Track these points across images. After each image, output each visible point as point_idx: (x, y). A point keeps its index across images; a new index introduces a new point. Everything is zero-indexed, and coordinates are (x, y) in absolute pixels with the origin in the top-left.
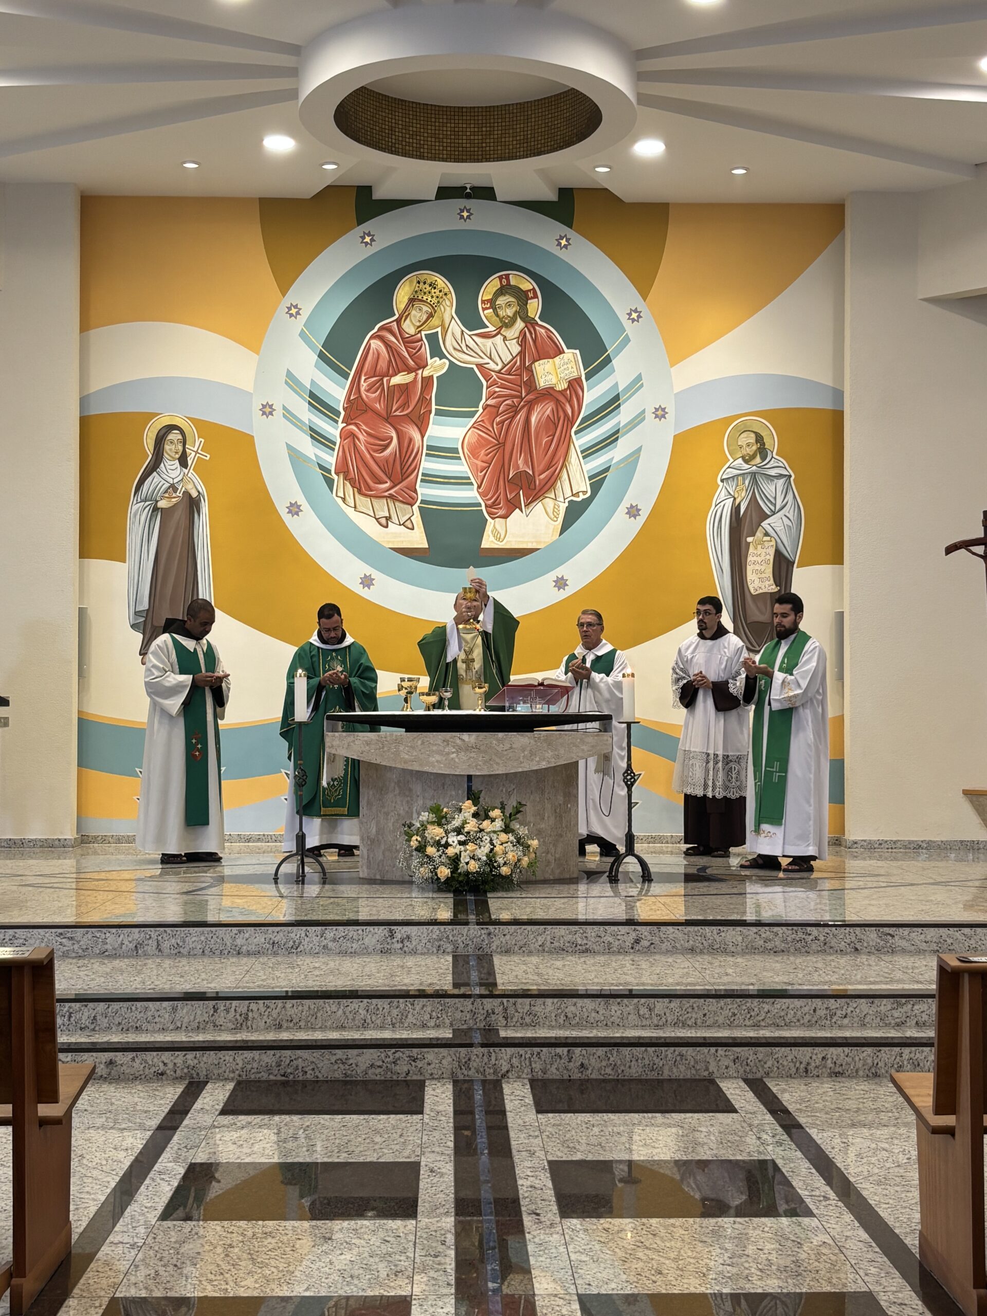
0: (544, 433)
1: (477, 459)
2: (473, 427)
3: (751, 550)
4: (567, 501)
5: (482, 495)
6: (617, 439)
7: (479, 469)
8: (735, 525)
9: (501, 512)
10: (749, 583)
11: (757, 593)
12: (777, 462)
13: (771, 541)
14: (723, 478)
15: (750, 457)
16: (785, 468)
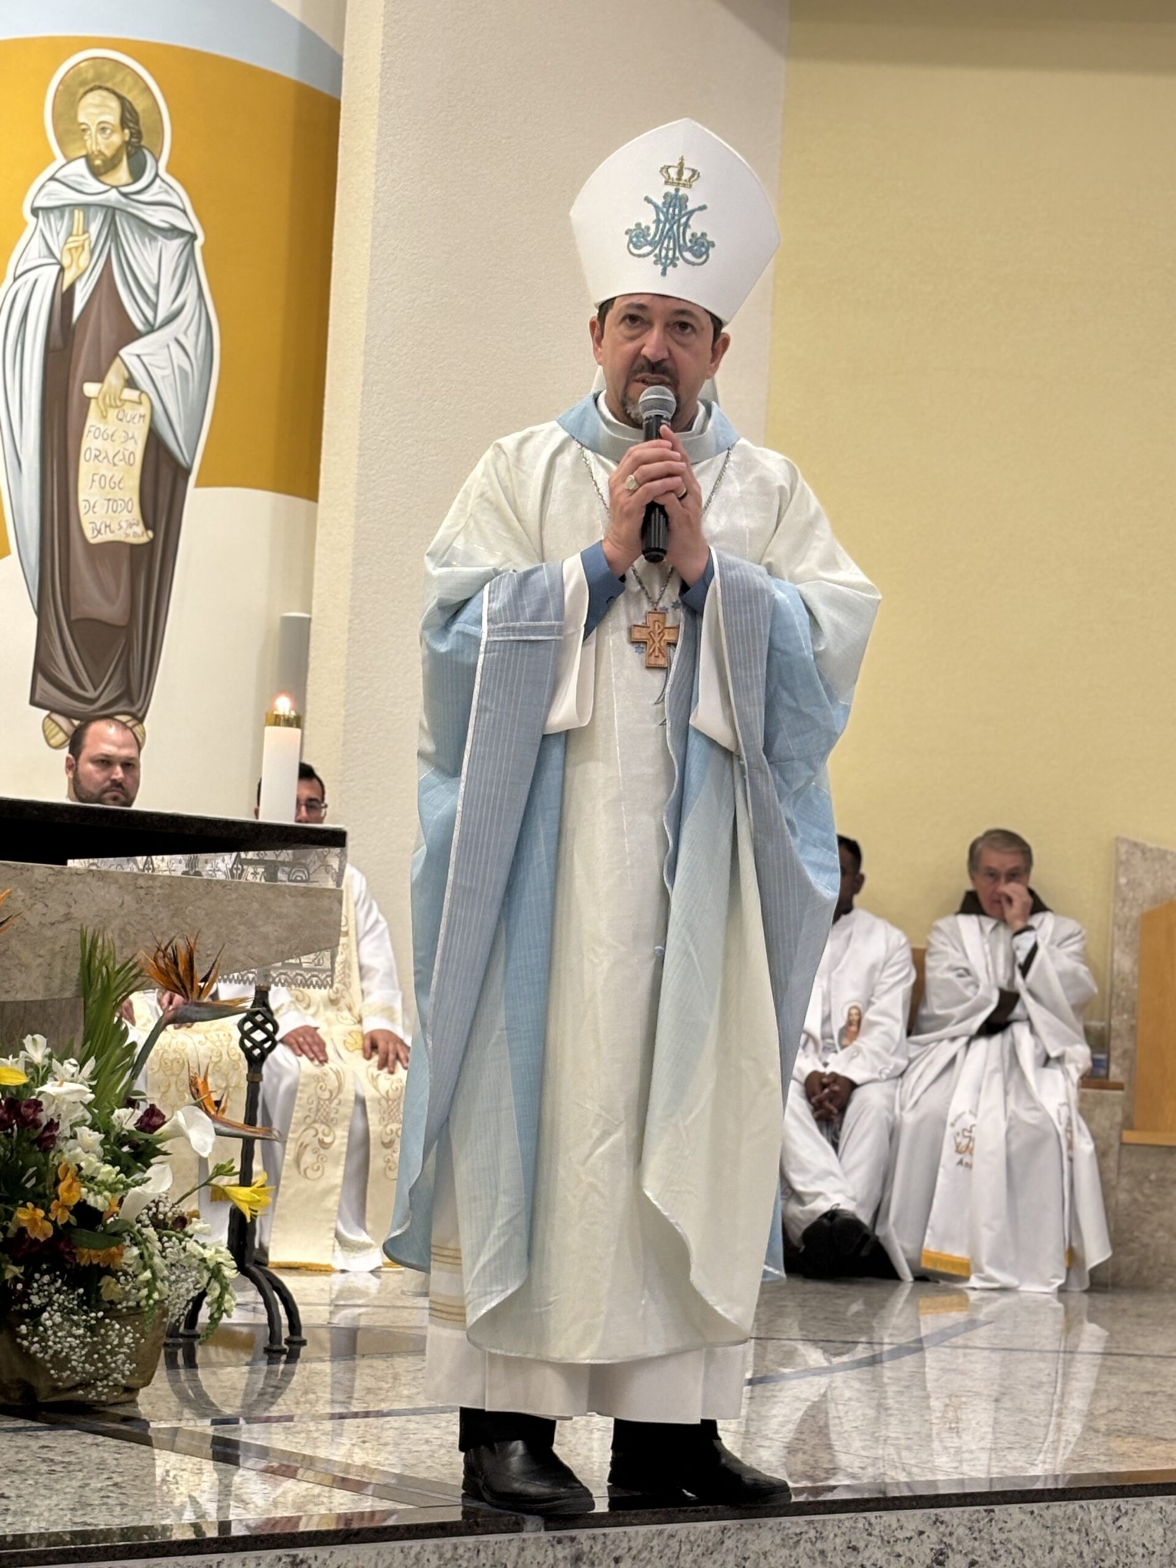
3: (93, 419)
8: (58, 342)
10: (82, 511)
11: (100, 539)
12: (167, 192)
13: (140, 403)
14: (37, 204)
15: (104, 161)
16: (184, 212)
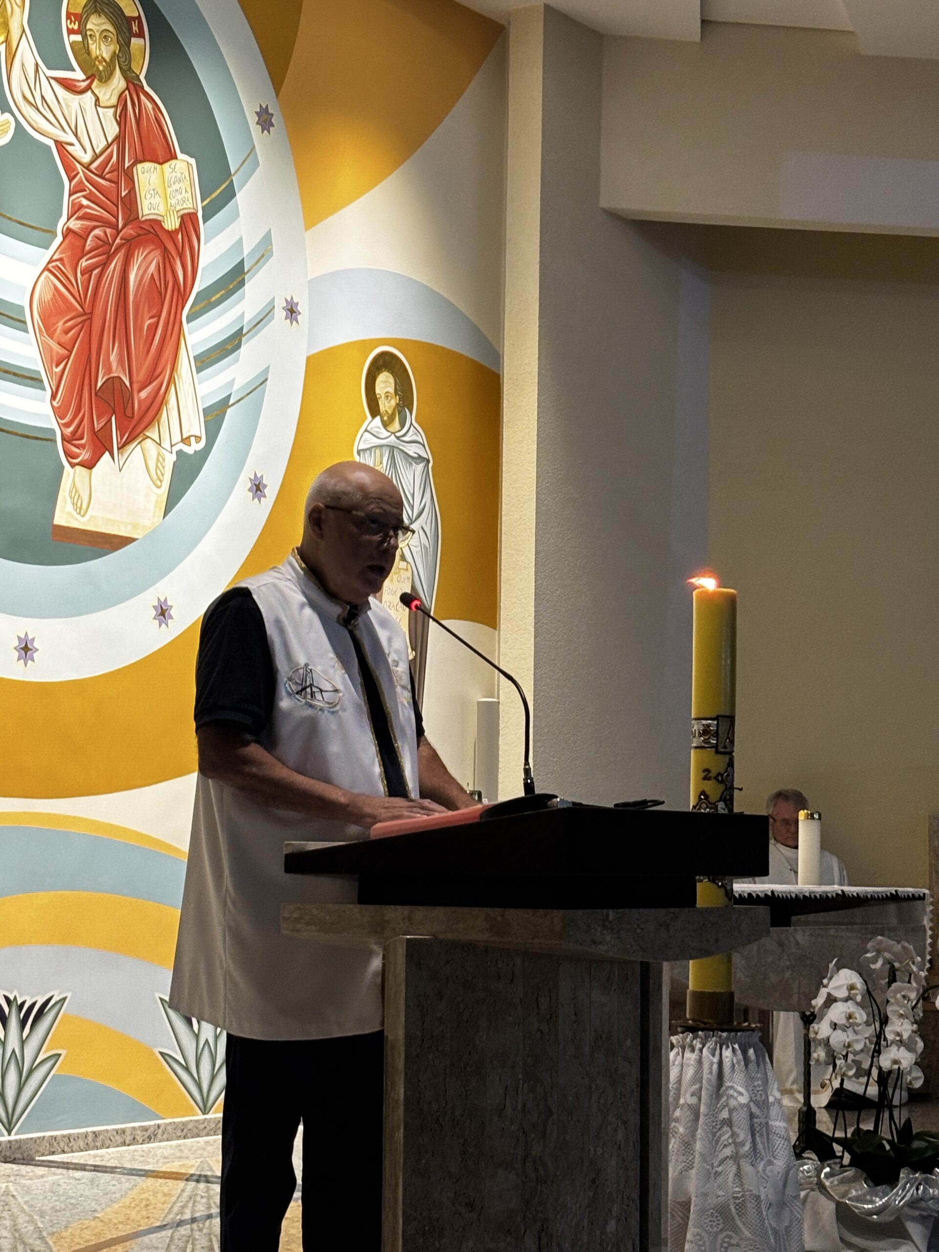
0: (146, 308)
1: (51, 336)
2: (46, 269)
4: (175, 449)
5: (59, 413)
6: (238, 346)
7: (55, 359)
9: (85, 455)
12: (416, 434)
13: (407, 570)
14: (360, 448)
15: (388, 417)
16: (424, 446)
